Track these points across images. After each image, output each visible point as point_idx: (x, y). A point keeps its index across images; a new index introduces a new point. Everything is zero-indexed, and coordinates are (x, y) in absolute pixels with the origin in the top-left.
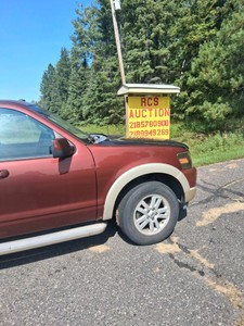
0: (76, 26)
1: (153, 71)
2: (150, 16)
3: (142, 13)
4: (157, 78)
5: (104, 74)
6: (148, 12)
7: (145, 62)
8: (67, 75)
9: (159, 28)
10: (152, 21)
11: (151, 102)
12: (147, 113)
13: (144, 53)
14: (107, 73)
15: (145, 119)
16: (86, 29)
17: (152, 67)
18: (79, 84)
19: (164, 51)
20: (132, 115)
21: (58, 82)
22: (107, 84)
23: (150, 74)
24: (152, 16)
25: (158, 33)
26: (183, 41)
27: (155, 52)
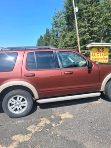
0: (54, 19)
1: (90, 37)
2: (89, 14)
3: (86, 13)
4: (92, 40)
5: (67, 39)
6: (88, 12)
7: (87, 34)
8: (49, 40)
9: (94, 19)
10: (90, 16)
11: (101, 50)
12: (99, 54)
13: (86, 30)
14: (69, 39)
15: (98, 57)
16: (58, 20)
17: (90, 36)
18: (55, 44)
19: (96, 29)
20: (93, 55)
21: (44, 43)
22: (69, 44)
23: (89, 39)
24: (90, 14)
25: (93, 21)
26: (106, 24)
27: (92, 29)
